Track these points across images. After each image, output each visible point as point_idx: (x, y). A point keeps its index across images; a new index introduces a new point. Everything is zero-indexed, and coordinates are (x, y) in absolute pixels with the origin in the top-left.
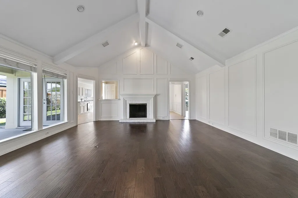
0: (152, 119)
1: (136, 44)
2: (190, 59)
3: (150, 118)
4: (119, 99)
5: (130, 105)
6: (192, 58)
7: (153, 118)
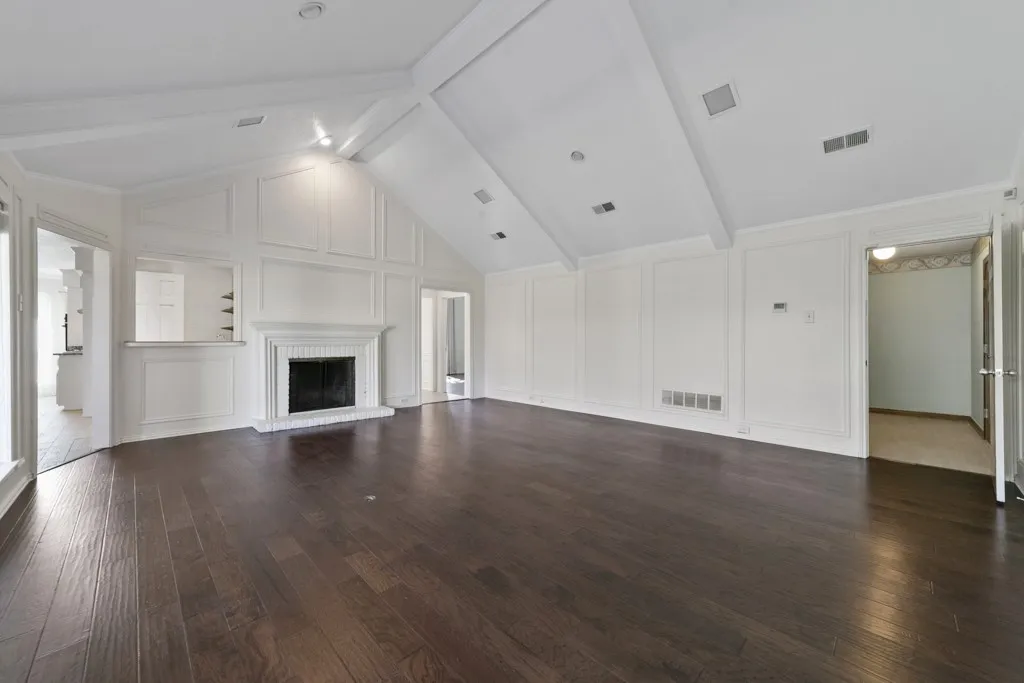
0: (374, 409)
1: (326, 142)
2: (493, 236)
3: (367, 404)
4: (243, 343)
5: (290, 364)
6: (501, 235)
7: (376, 404)
